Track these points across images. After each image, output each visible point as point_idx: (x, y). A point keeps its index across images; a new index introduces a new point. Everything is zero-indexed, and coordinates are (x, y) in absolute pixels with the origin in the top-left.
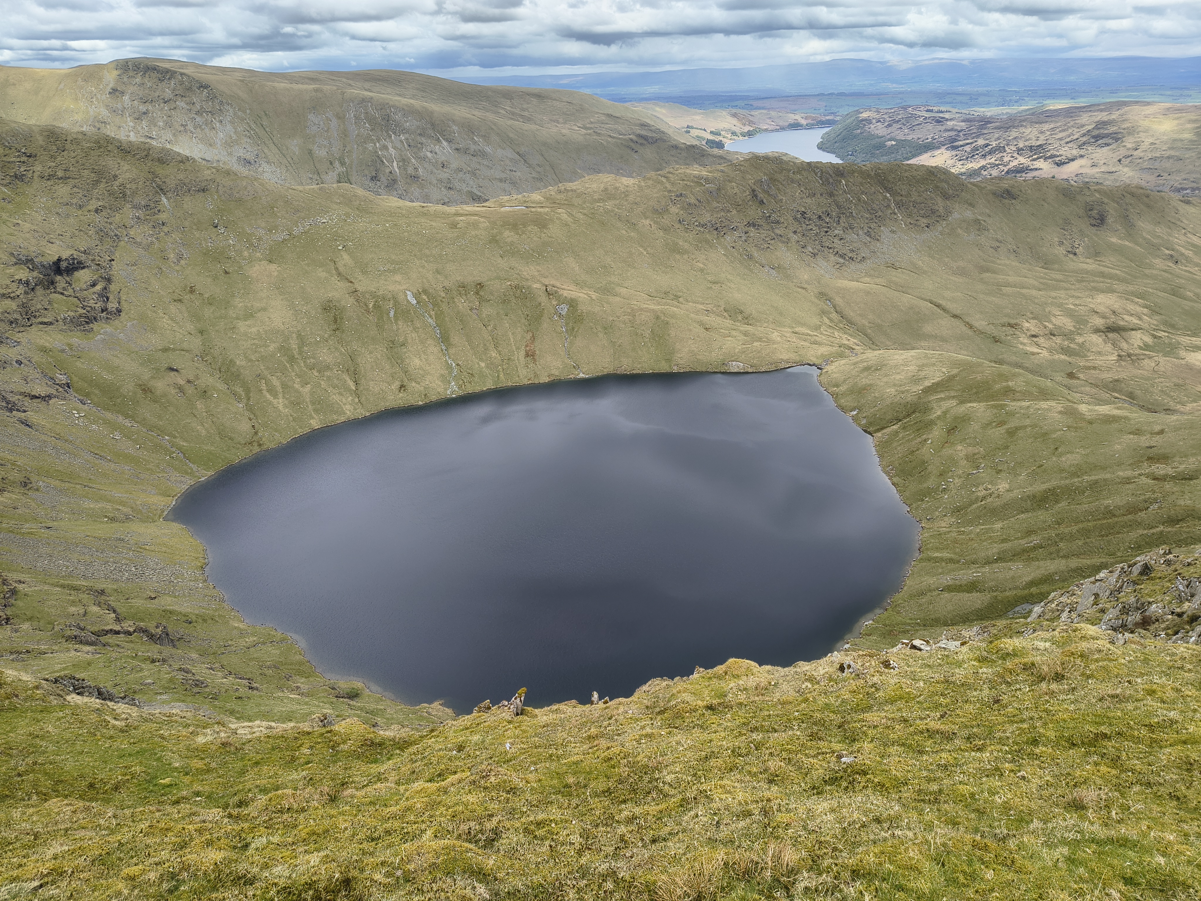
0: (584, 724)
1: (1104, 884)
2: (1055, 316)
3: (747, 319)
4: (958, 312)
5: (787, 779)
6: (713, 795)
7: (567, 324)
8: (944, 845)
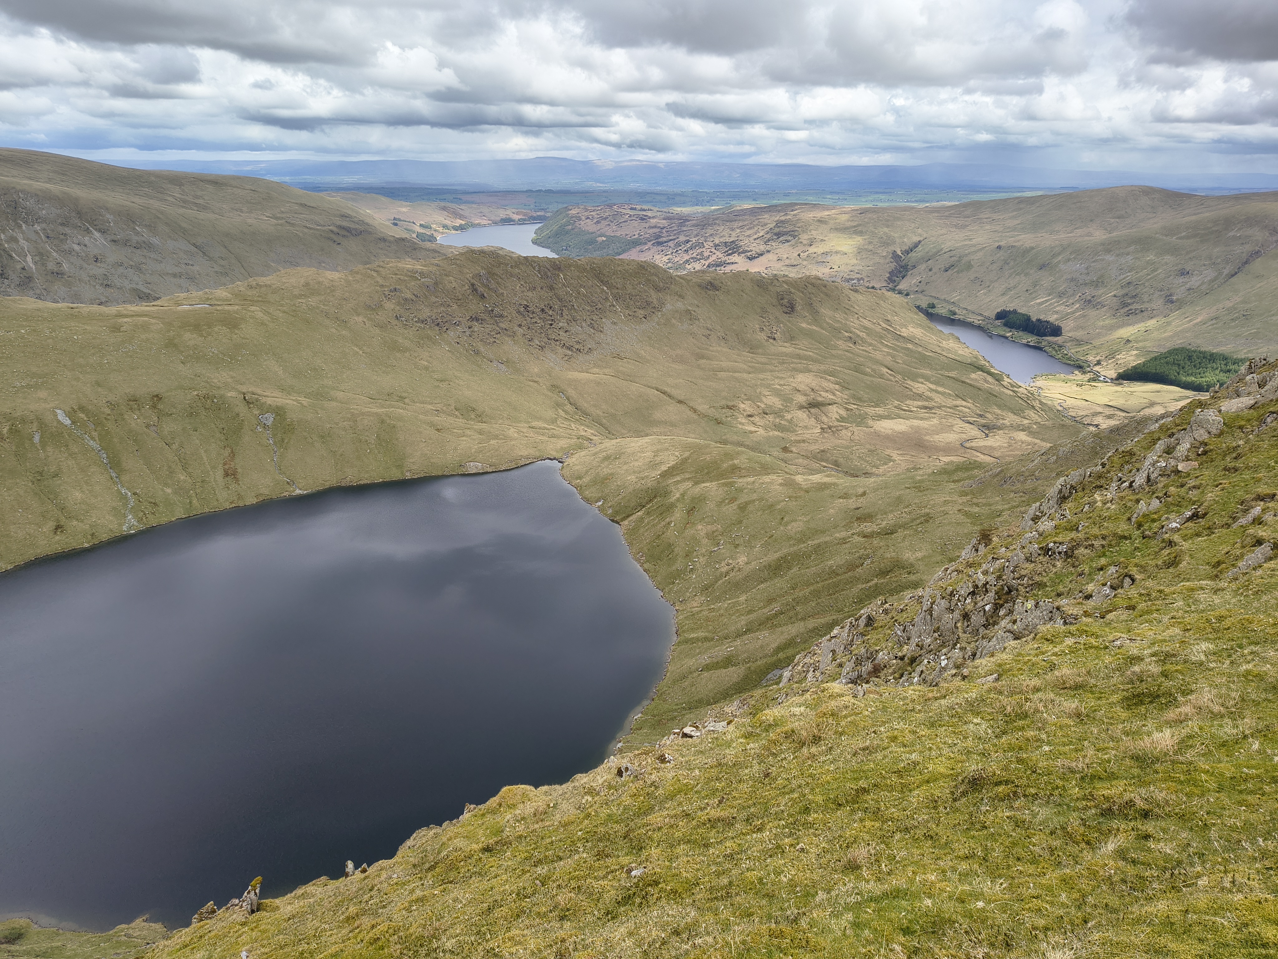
0: (339, 905)
1: (887, 940)
2: (765, 396)
3: (480, 417)
4: (682, 398)
5: (579, 910)
6: (501, 951)
7: (274, 436)
8: (744, 942)
